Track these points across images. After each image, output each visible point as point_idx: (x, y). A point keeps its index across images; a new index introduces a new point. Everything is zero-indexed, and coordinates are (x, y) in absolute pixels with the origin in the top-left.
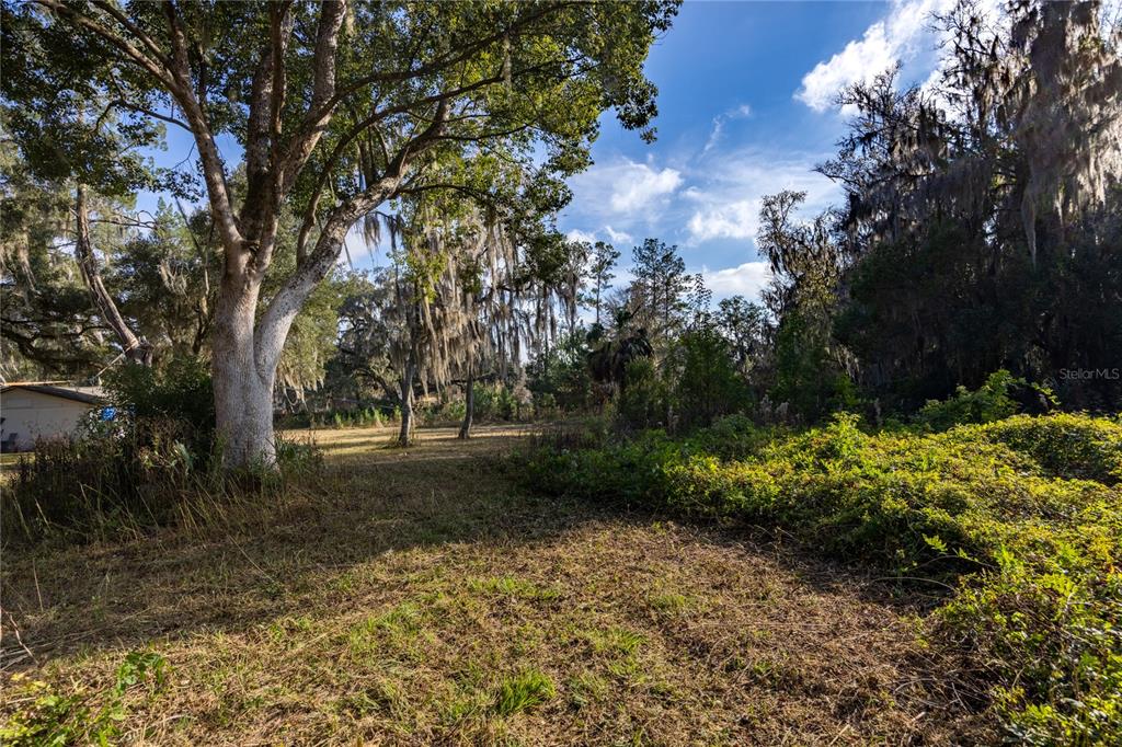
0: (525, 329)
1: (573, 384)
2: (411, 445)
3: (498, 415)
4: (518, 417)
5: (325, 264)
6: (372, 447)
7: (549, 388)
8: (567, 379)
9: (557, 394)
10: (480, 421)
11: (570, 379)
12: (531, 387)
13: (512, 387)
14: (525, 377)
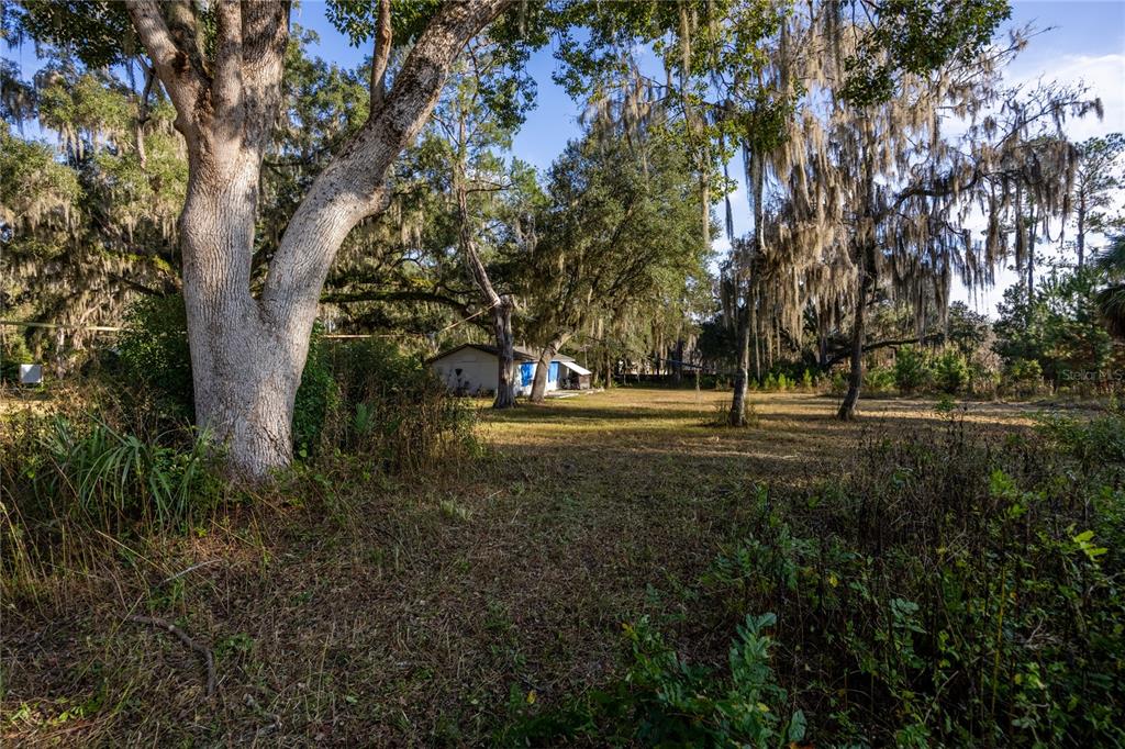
0: (963, 253)
1: (1075, 345)
2: (745, 424)
3: (939, 387)
4: (970, 389)
5: (403, 106)
6: (695, 421)
7: (1030, 352)
8: (1062, 338)
9: (1044, 362)
10: (909, 393)
11: (1069, 339)
12: (1002, 350)
13: (971, 350)
14: (993, 338)
